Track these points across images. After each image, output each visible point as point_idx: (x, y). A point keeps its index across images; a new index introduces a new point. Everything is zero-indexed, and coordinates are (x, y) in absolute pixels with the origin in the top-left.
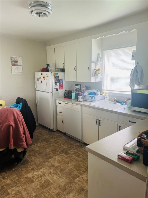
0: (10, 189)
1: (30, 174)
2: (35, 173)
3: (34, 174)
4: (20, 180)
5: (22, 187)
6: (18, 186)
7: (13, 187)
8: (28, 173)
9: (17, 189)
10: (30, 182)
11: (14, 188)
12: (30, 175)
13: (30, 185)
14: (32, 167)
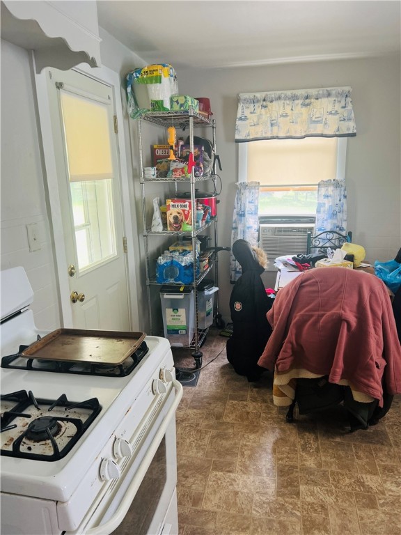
0: (307, 484)
1: (375, 478)
2: (388, 485)
3: (385, 486)
4: (341, 477)
5: (337, 500)
6: (327, 490)
7: (315, 483)
8: (370, 473)
9: (321, 497)
10: (364, 500)
11: (316, 489)
12: (372, 481)
13: (359, 510)
14: (389, 463)
